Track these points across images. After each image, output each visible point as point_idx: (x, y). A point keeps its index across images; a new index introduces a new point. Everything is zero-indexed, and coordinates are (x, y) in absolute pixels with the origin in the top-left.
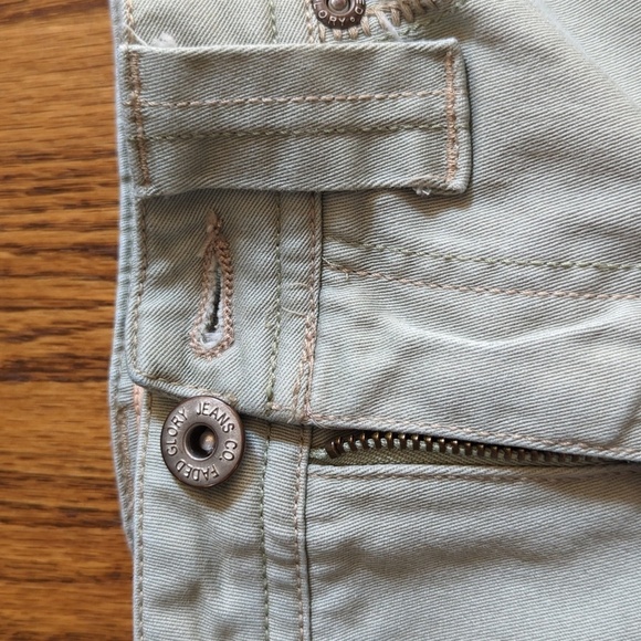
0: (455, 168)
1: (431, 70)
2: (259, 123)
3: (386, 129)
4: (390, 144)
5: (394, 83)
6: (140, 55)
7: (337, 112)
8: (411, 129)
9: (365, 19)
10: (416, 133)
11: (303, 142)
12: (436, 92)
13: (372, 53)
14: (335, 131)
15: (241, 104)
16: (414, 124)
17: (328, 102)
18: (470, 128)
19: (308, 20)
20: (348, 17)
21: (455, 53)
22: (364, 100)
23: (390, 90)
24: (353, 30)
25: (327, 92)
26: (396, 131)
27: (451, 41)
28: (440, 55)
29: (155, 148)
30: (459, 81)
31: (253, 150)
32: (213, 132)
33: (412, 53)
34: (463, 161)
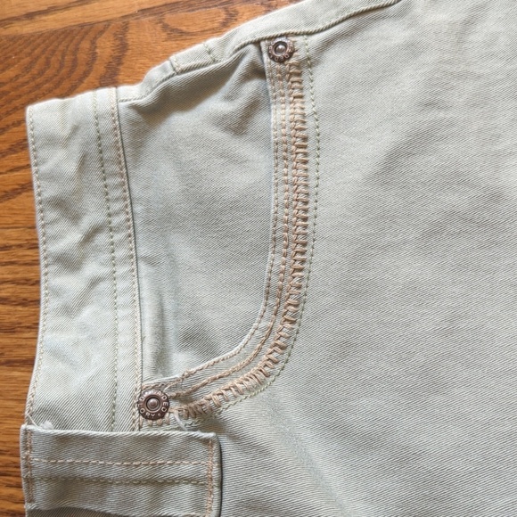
0: (210, 509)
1: (200, 450)
2: (96, 475)
3: (172, 482)
4: (174, 490)
5: (179, 455)
6: (32, 432)
7: (142, 471)
8: (187, 484)
9: (167, 415)
10: (189, 486)
11: (120, 488)
12: (203, 462)
13: (167, 437)
14: (139, 483)
15: (87, 464)
16: (188, 481)
17: (137, 466)
18: (221, 486)
19: (134, 414)
20: (156, 413)
21: (213, 442)
22: (160, 464)
23: (176, 459)
24: (159, 421)
25: (136, 460)
26: (178, 483)
27: (211, 435)
28: (206, 441)
29: (37, 483)
30: (215, 459)
31: (93, 489)
32: (70, 477)
33: (190, 438)
34: (215, 506)
